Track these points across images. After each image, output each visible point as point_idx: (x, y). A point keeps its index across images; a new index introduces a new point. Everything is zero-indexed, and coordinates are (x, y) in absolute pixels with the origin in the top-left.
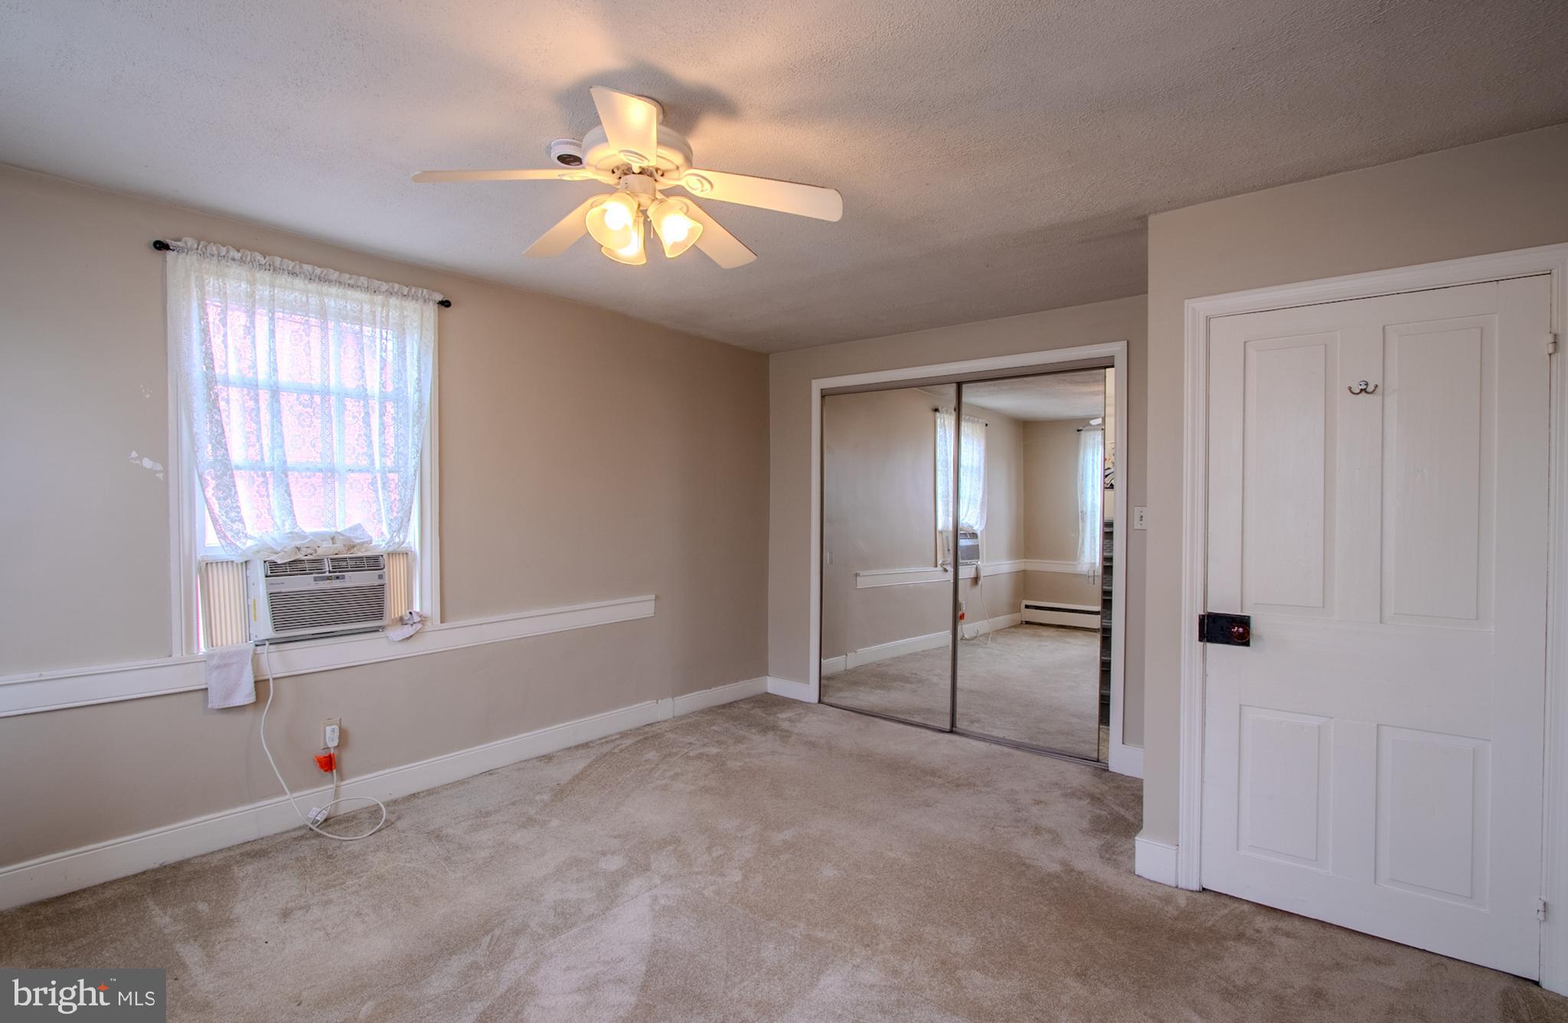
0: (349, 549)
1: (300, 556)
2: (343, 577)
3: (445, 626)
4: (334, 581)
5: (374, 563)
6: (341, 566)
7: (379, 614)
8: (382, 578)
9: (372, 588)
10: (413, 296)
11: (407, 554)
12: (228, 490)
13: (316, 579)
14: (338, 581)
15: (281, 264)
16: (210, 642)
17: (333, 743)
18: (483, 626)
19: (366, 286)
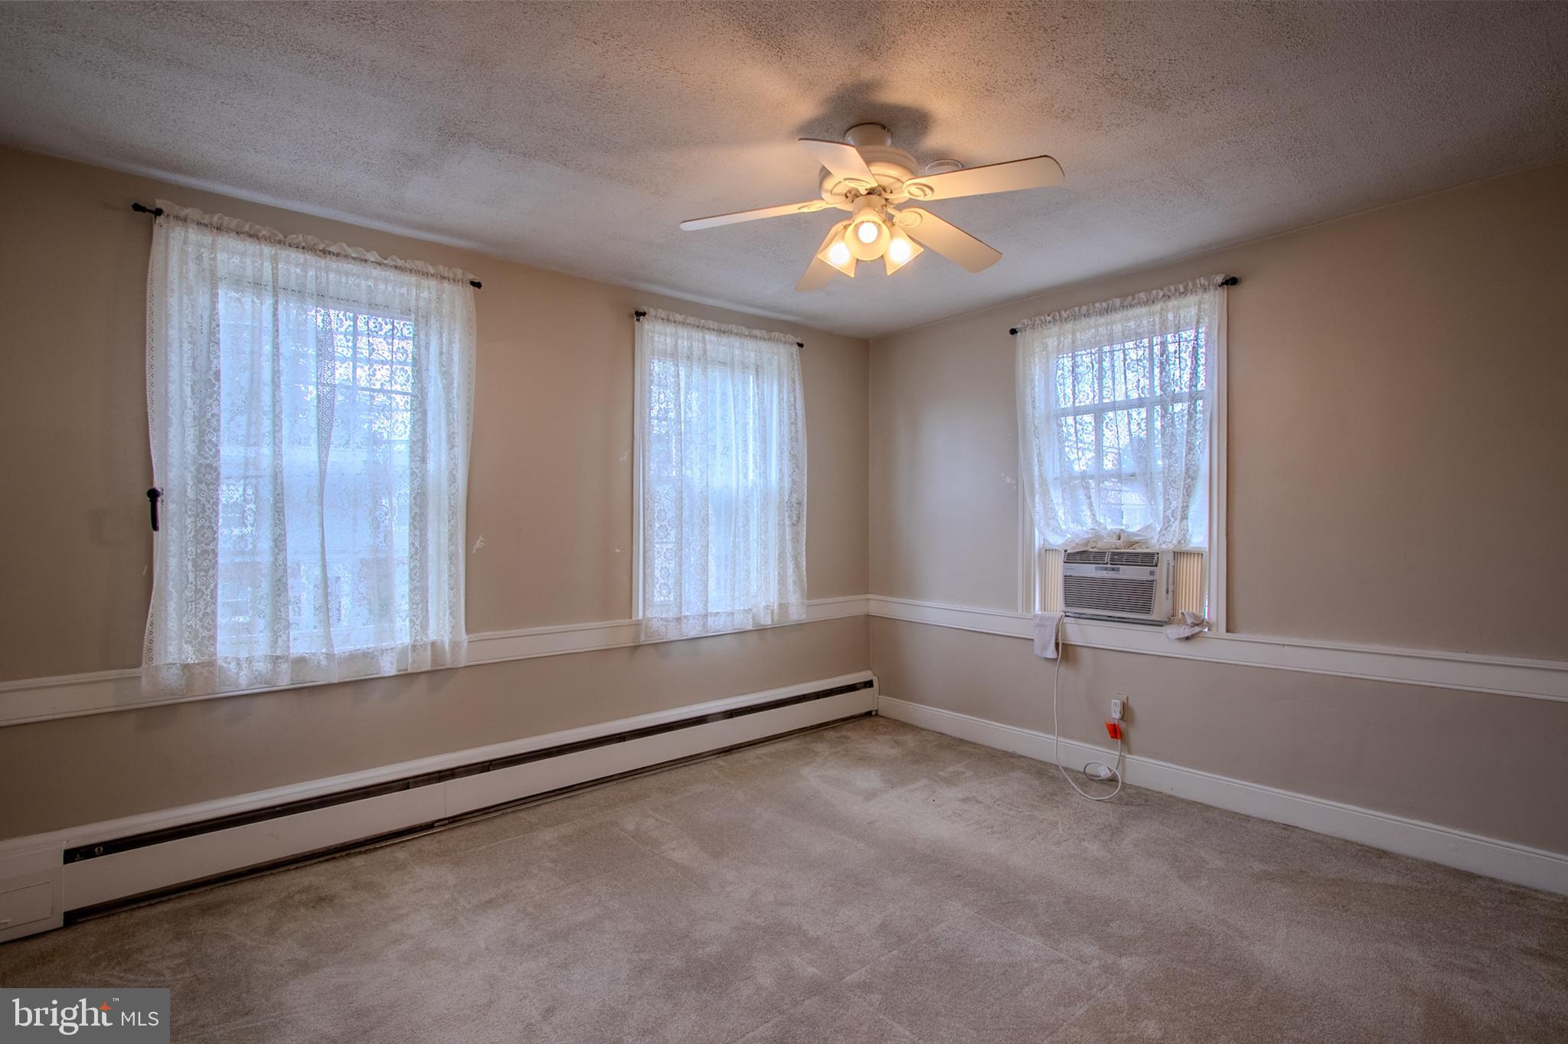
0: (1131, 546)
1: (1089, 549)
2: (1118, 570)
3: (1231, 636)
4: (1110, 572)
5: (1149, 559)
6: (1119, 558)
7: (1147, 608)
8: (1153, 575)
9: (1142, 583)
10: (1191, 290)
11: (1202, 554)
12: (1046, 493)
13: (1096, 569)
14: (1113, 572)
15: (1079, 311)
16: (1044, 608)
17: (1116, 715)
18: (1286, 648)
19: (1145, 300)
